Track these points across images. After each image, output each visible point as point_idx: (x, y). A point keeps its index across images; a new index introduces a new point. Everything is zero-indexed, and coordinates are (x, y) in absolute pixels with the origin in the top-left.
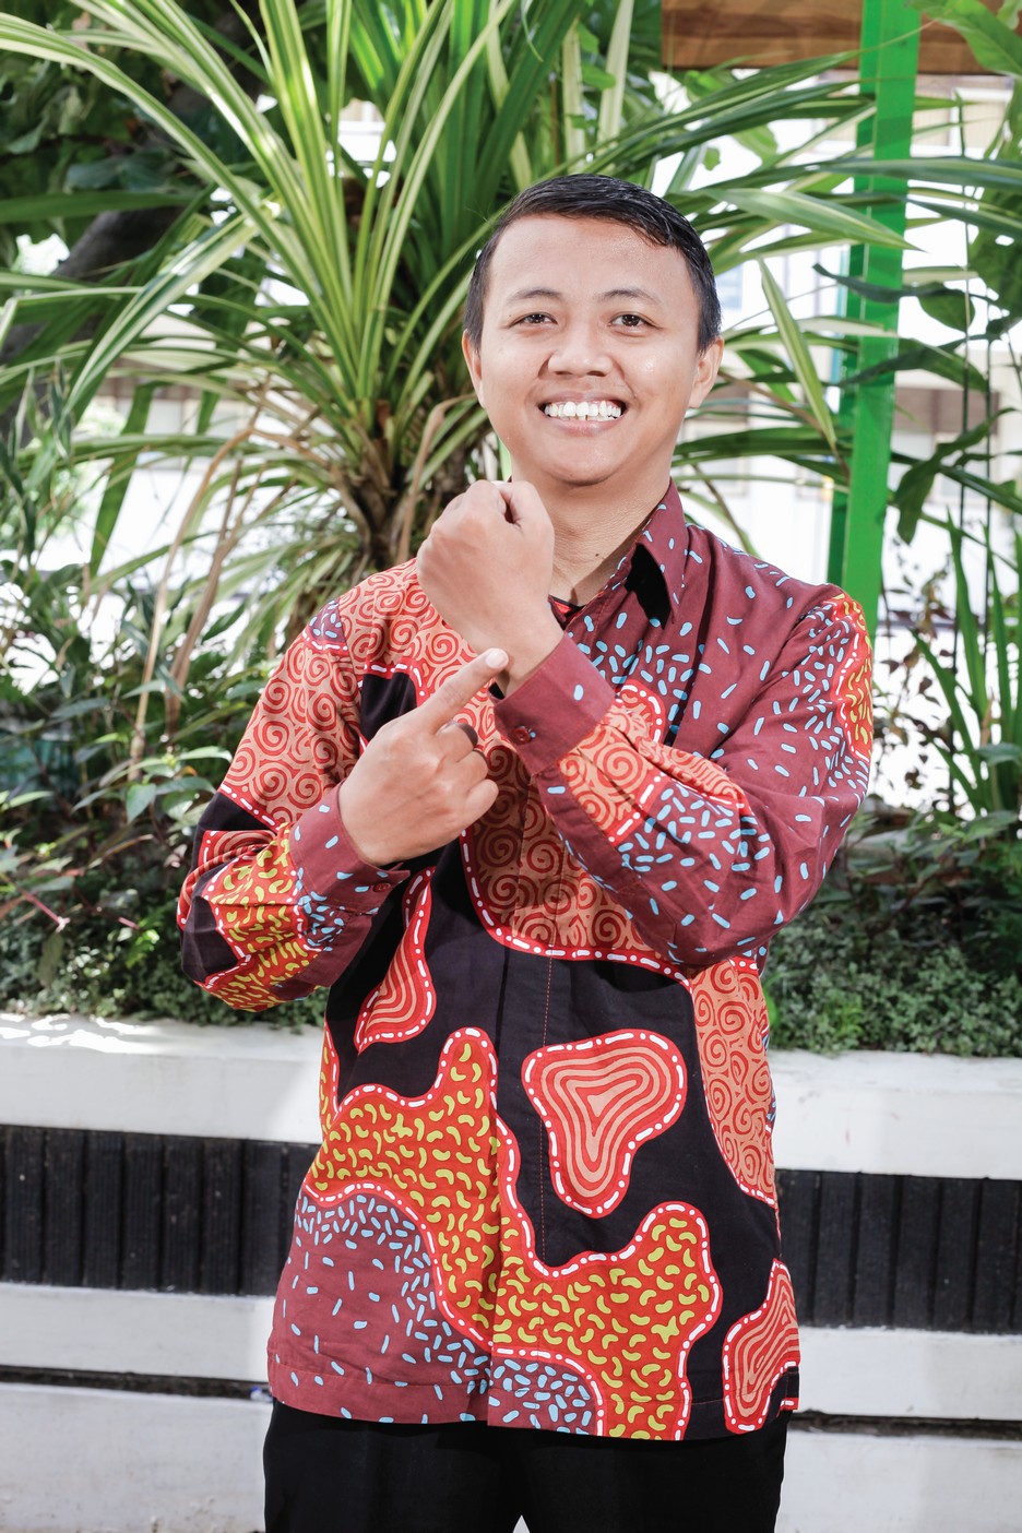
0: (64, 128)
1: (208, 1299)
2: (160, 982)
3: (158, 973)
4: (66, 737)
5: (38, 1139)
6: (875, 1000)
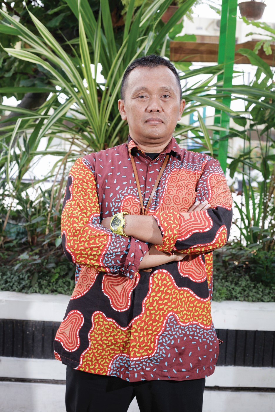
2: (59, 285)
5: (32, 323)
6: (229, 289)
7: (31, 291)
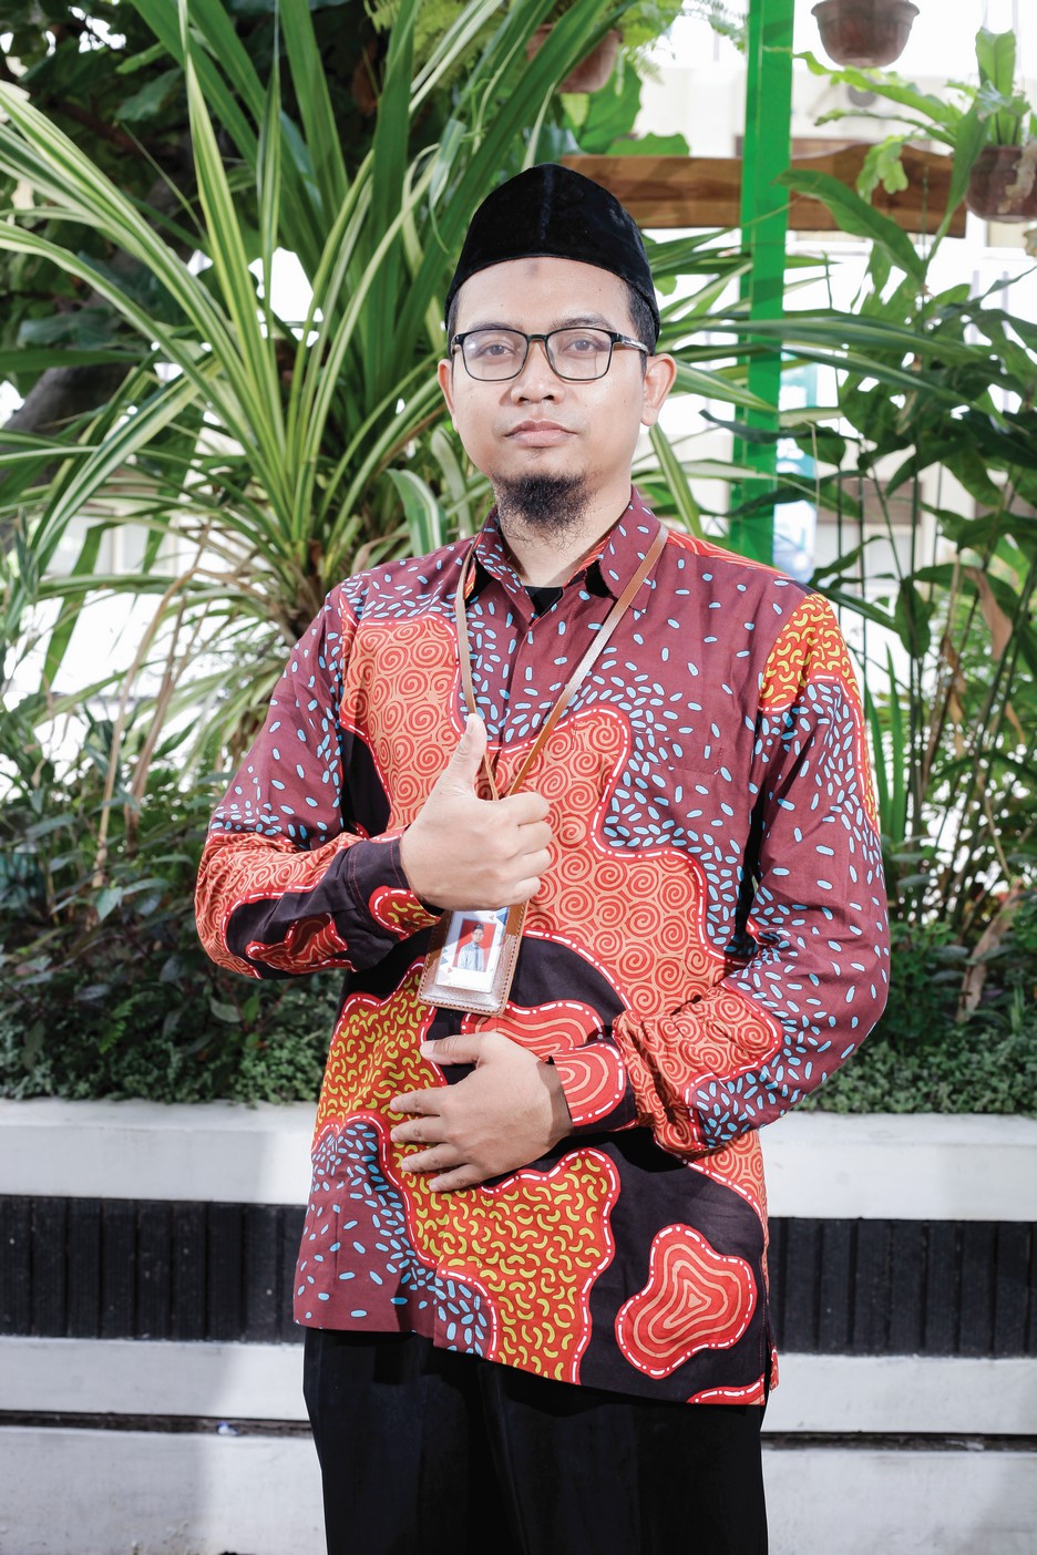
0: (15, 285)
1: (178, 1345)
2: (130, 1066)
3: (128, 1058)
4: (33, 850)
5: (25, 1207)
7: (26, 1088)
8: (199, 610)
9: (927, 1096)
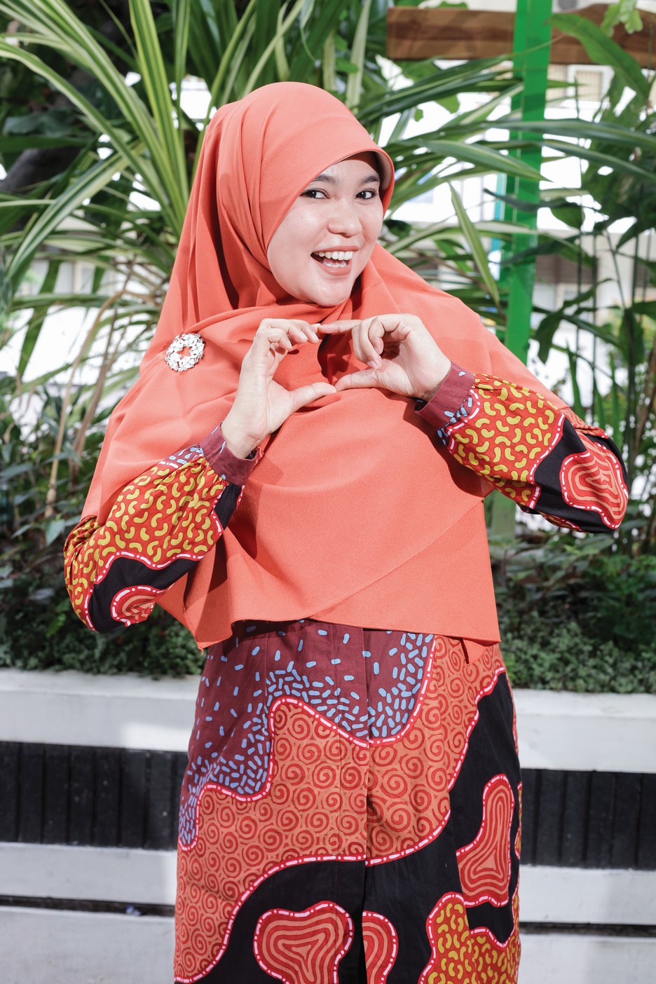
0: (3, 93)
1: (99, 850)
3: (66, 641)
4: (5, 488)
6: (523, 657)
8: (125, 321)
9: (641, 681)
